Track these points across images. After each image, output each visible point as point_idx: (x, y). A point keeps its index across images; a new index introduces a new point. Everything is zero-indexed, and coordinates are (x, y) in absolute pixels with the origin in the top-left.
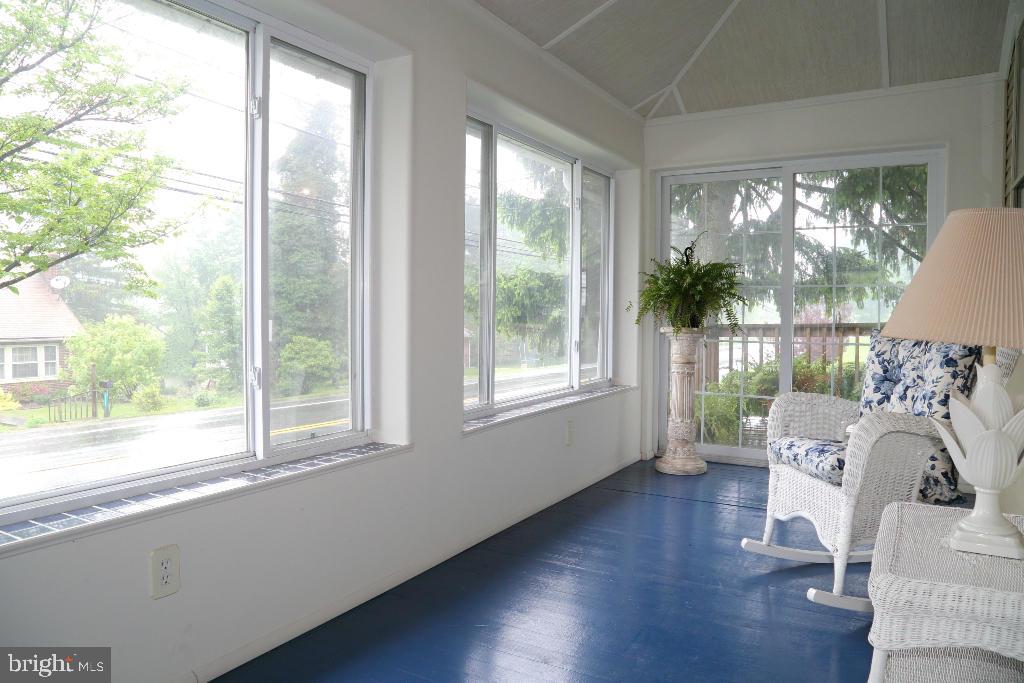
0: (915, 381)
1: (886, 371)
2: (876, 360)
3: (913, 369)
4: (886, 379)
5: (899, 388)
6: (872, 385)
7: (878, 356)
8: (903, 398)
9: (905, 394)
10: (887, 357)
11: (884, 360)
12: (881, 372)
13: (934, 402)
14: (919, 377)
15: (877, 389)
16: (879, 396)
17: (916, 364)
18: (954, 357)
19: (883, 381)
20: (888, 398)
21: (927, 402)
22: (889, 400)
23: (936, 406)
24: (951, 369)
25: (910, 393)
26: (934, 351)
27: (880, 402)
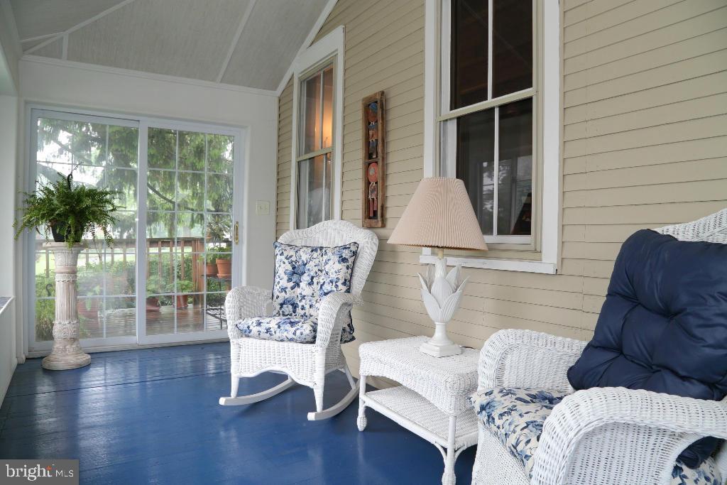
0: (316, 273)
1: (294, 268)
2: (286, 261)
3: (315, 266)
4: (294, 273)
5: (306, 278)
6: (286, 278)
7: (287, 258)
8: (311, 284)
9: (312, 281)
10: (294, 259)
11: (292, 262)
12: (290, 268)
13: (339, 284)
14: (319, 270)
15: (290, 280)
16: (291, 284)
17: (317, 262)
18: (347, 257)
19: (293, 275)
20: (297, 285)
21: (334, 284)
22: (298, 285)
23: (341, 286)
24: (346, 264)
25: (315, 280)
26: (330, 254)
27: (292, 288)
